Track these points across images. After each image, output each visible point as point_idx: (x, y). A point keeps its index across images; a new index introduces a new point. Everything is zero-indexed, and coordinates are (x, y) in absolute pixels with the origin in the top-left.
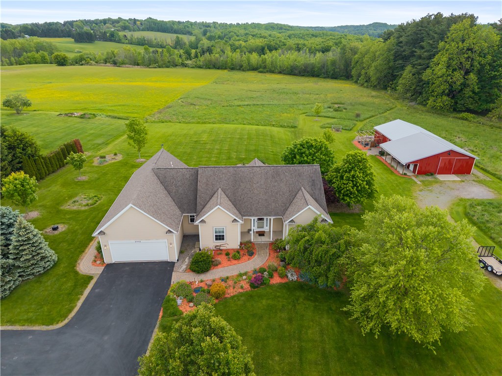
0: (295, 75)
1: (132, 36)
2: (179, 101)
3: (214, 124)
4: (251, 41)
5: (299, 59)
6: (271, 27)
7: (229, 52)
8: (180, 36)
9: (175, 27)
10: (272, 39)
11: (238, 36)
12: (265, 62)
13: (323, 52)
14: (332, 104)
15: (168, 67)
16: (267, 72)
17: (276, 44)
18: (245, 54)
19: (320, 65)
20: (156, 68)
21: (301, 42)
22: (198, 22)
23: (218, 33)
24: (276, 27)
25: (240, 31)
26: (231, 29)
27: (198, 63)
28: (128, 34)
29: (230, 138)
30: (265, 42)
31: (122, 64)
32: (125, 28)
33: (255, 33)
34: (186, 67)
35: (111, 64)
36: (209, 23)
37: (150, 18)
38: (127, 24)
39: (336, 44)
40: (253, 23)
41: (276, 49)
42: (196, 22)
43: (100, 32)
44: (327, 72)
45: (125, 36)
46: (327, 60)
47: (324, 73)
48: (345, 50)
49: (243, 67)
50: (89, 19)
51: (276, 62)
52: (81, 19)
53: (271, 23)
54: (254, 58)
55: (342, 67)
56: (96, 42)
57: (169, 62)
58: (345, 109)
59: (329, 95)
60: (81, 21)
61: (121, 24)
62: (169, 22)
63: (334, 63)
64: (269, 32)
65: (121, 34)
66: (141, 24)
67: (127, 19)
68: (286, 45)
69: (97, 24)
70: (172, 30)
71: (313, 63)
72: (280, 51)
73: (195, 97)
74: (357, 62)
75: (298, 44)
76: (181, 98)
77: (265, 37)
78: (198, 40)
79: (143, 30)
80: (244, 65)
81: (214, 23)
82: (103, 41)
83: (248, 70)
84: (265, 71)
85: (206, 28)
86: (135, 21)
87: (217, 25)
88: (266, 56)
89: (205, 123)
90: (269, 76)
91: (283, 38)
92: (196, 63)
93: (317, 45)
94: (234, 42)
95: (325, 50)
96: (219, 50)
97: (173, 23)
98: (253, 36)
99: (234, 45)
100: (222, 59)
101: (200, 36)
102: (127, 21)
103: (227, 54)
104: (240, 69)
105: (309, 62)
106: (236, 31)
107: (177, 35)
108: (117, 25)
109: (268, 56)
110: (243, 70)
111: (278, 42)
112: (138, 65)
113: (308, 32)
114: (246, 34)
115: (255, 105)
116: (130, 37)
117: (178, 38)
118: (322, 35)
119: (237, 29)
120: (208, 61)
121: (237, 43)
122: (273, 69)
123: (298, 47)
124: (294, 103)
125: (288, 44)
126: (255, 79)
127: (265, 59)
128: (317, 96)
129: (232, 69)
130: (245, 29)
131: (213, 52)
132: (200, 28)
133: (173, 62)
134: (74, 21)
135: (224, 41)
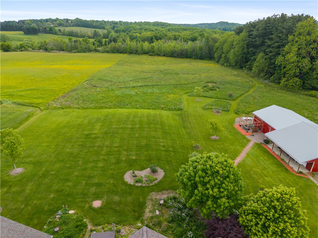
0: (174, 57)
1: (64, 30)
2: (85, 84)
3: (110, 108)
4: (144, 33)
5: (177, 46)
6: (157, 24)
7: (129, 41)
8: (97, 30)
9: (94, 24)
10: (158, 32)
11: (135, 30)
12: (154, 48)
13: (193, 41)
14: (206, 83)
15: (84, 52)
16: (155, 55)
17: (161, 35)
18: (140, 43)
19: (191, 50)
20: (76, 53)
21: (177, 34)
22: (109, 21)
23: (122, 28)
24: (160, 24)
25: (137, 27)
26: (131, 26)
27: (106, 49)
28: (62, 29)
29: (122, 128)
30: (153, 34)
31: (51, 50)
32: (60, 25)
33: (146, 28)
34: (97, 52)
35: (43, 50)
36: (117, 22)
37: (78, 18)
38: (62, 22)
39: (201, 35)
40: (145, 22)
41: (161, 39)
42: (108, 21)
43: (42, 28)
44: (196, 55)
45: (60, 30)
46: (196, 47)
47: (194, 56)
48: (208, 40)
49: (138, 52)
50: (36, 19)
51: (161, 48)
52: (30, 19)
53: (157, 22)
54: (146, 45)
55: (207, 51)
56: (39, 34)
57: (86, 48)
58: (219, 88)
59: (203, 75)
60: (31, 20)
61: (58, 22)
62: (90, 21)
63: (201, 49)
64: (156, 28)
65: (57, 29)
66: (72, 22)
67: (63, 19)
68: (167, 36)
69: (41, 22)
70: (92, 26)
71: (187, 49)
72: (163, 40)
73: (99, 79)
74: (218, 48)
75: (175, 36)
76: (87, 81)
77: (153, 31)
78: (109, 33)
79: (73, 26)
80: (139, 50)
81: (120, 21)
82: (45, 33)
83: (142, 54)
84: (154, 54)
85: (114, 25)
86: (67, 20)
87: (122, 23)
88: (154, 44)
89: (101, 108)
90: (157, 58)
91: (165, 31)
92: (105, 49)
93: (188, 36)
94: (133, 34)
95: (194, 40)
96: (121, 40)
97: (93, 21)
98: (145, 30)
99: (132, 36)
100: (123, 46)
101: (111, 30)
102: (62, 20)
103: (127, 43)
104: (136, 53)
105: (184, 48)
106: (134, 27)
107: (95, 29)
108: (55, 23)
109: (156, 44)
110: (138, 54)
111: (162, 34)
112: (63, 50)
113: (180, 28)
114: (141, 29)
115: (146, 86)
116: (63, 31)
117: (95, 31)
118: (190, 29)
119: (135, 25)
120: (114, 48)
121: (134, 35)
122: (159, 53)
123: (175, 37)
124: (177, 83)
125: (168, 35)
126: (147, 61)
127: (154, 46)
128: (194, 75)
129: (131, 53)
130: (140, 25)
131: (117, 41)
132: (111, 25)
133: (89, 49)
134: (26, 20)
135: (126, 33)
